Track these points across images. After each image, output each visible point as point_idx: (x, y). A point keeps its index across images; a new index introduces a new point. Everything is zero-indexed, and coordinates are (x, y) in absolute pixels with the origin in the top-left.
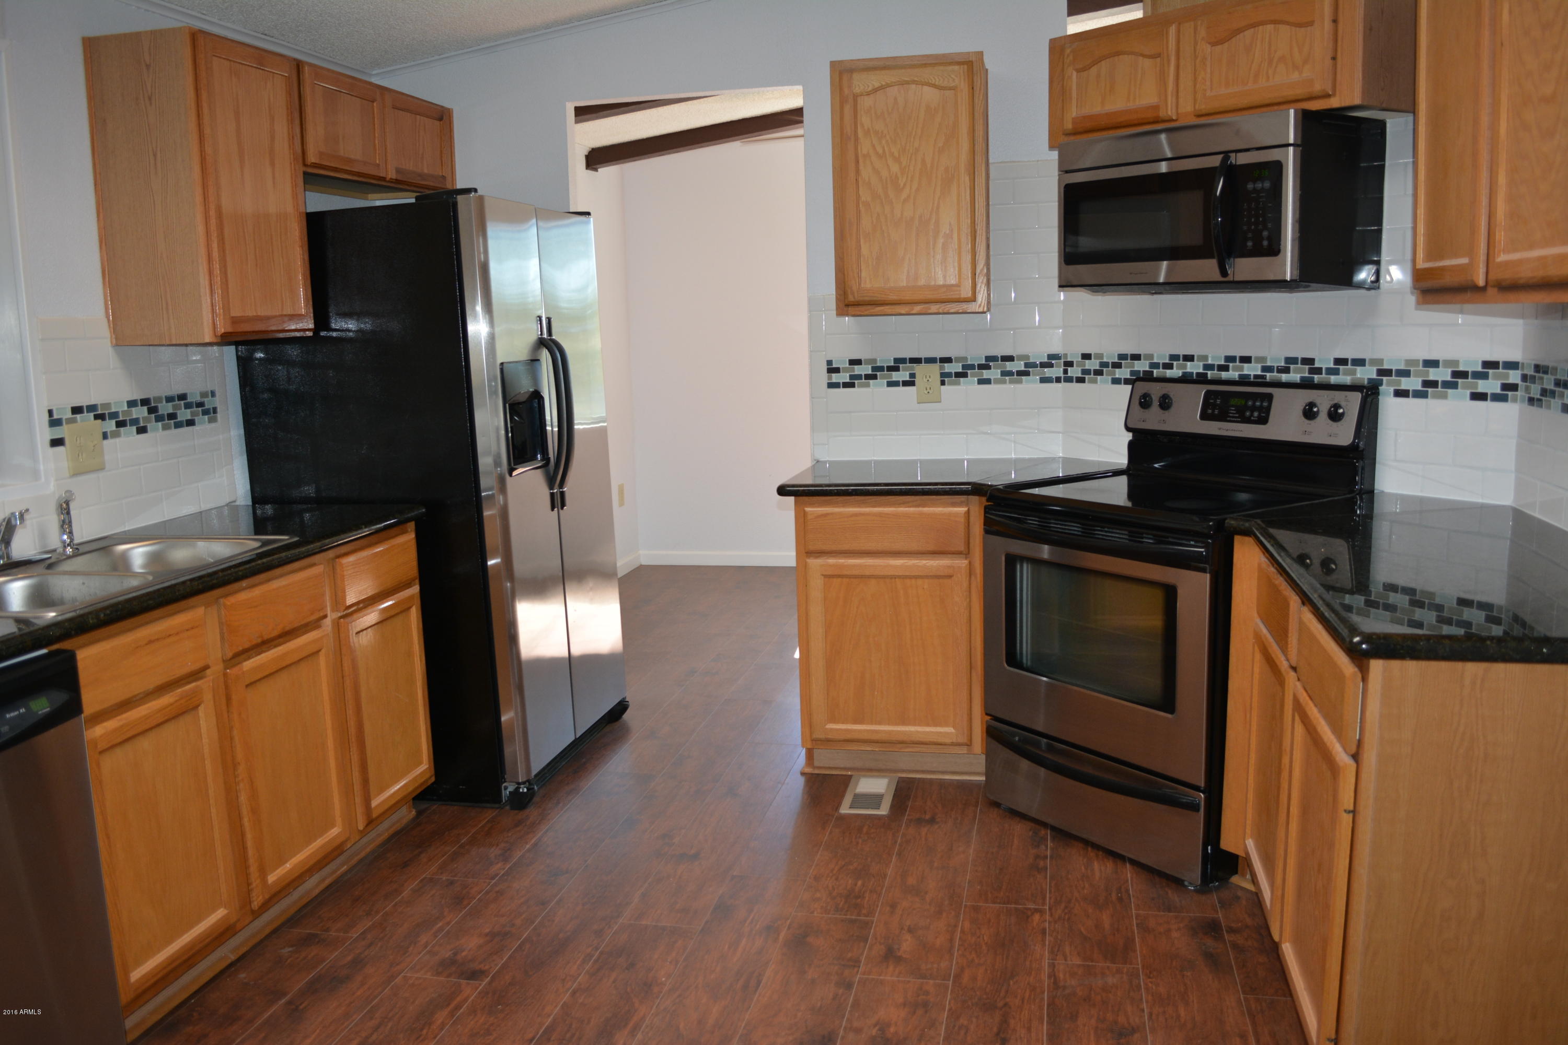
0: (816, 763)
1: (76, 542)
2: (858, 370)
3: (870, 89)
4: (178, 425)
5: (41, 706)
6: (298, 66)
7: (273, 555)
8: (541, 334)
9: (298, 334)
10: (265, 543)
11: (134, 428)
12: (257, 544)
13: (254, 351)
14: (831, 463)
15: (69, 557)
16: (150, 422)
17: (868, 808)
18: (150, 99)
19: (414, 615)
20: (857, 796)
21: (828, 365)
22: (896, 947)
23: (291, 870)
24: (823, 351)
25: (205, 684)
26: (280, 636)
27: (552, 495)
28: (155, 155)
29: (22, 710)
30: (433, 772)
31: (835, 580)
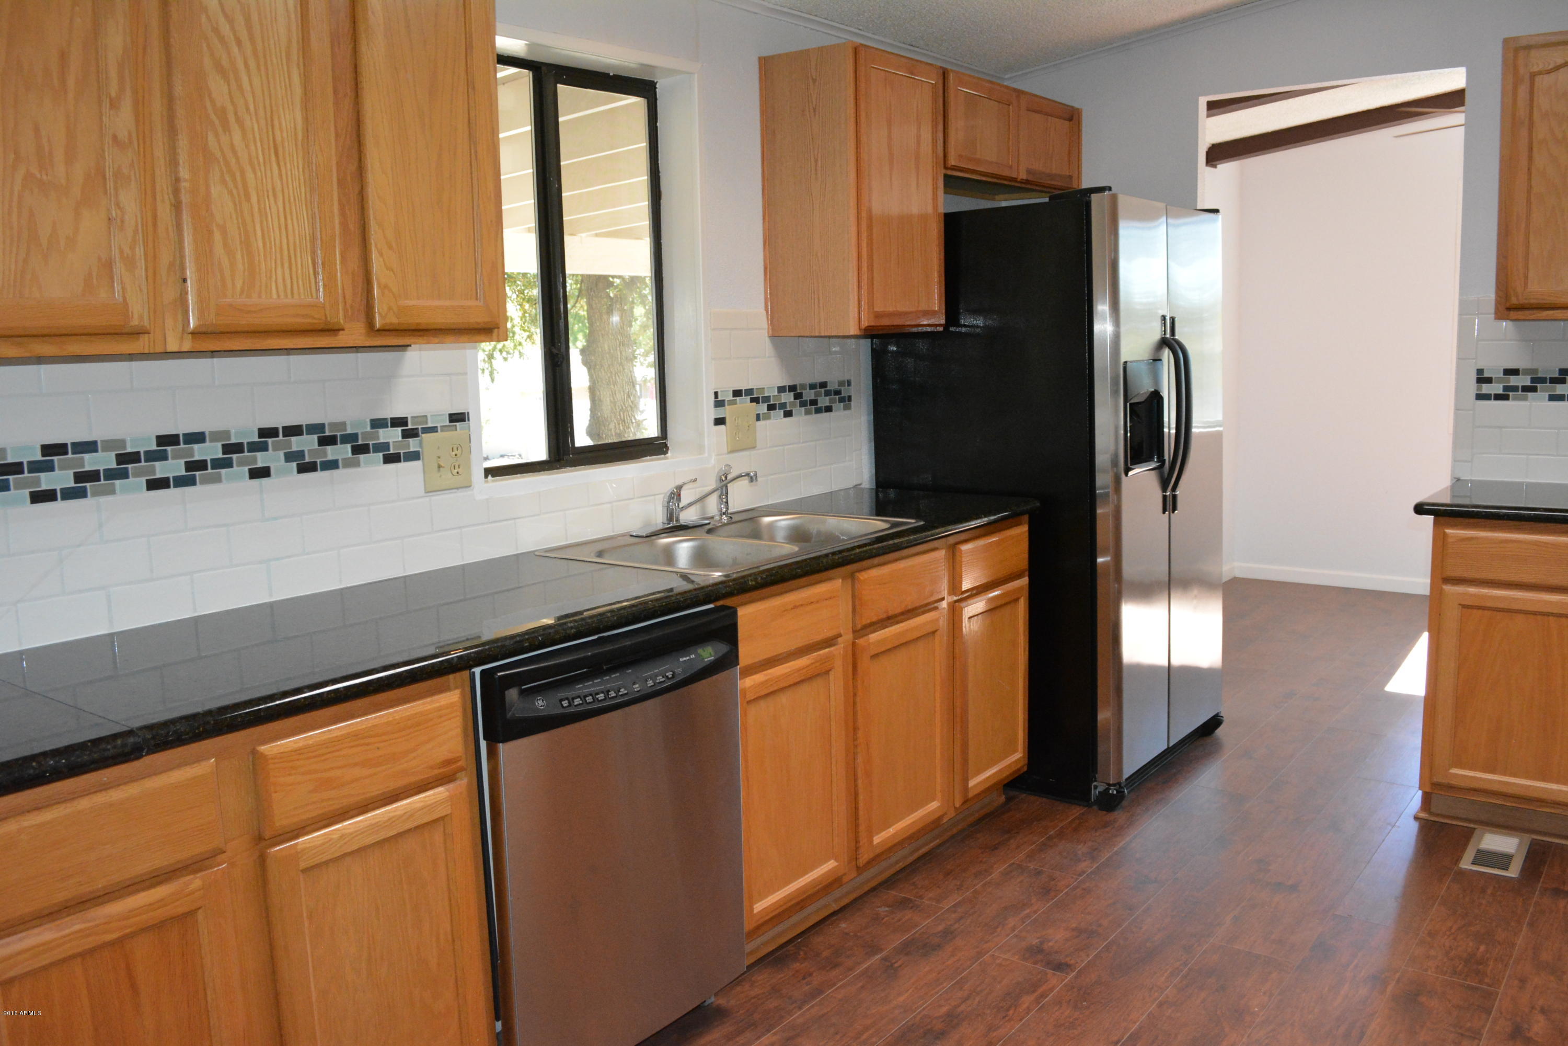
0: (1433, 810)
1: (729, 511)
2: (1514, 381)
3: (1551, 67)
4: (818, 411)
5: (708, 654)
6: (944, 74)
7: (903, 536)
8: (1165, 334)
9: (929, 329)
10: (894, 525)
11: (782, 412)
12: (886, 526)
13: (888, 344)
14: (1472, 481)
15: (725, 525)
16: (795, 406)
17: (1494, 868)
18: (814, 111)
19: (1022, 607)
20: (1479, 852)
21: (1478, 374)
22: (1526, 1026)
23: (893, 836)
24: (1474, 359)
25: (838, 650)
26: (902, 613)
27: (1165, 498)
28: (816, 161)
29: (693, 656)
30: (1026, 761)
31: (1475, 611)
